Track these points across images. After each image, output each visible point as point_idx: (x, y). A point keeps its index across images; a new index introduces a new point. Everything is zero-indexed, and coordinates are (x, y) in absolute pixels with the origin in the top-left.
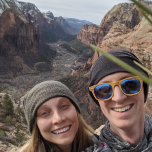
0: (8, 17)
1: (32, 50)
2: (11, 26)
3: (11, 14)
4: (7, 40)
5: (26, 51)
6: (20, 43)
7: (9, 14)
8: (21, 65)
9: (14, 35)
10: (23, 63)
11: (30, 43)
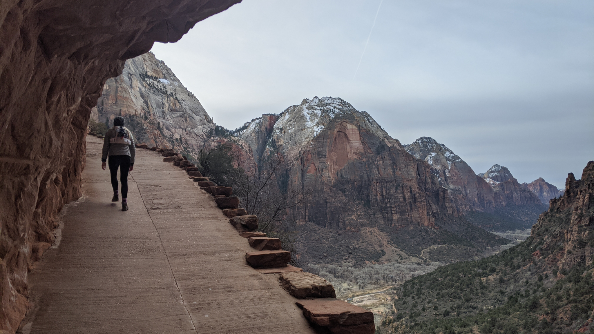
0: (343, 134)
1: (415, 214)
2: (352, 156)
3: (349, 126)
4: (344, 191)
5: (395, 217)
6: (379, 197)
7: (345, 128)
8: (381, 246)
9: (361, 177)
10: (385, 243)
11: (408, 195)
